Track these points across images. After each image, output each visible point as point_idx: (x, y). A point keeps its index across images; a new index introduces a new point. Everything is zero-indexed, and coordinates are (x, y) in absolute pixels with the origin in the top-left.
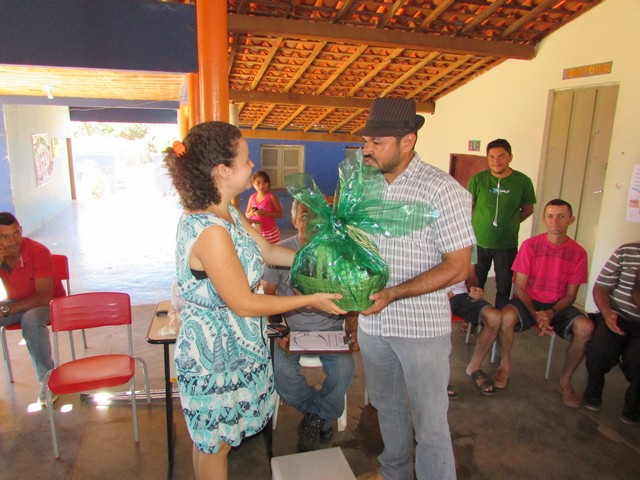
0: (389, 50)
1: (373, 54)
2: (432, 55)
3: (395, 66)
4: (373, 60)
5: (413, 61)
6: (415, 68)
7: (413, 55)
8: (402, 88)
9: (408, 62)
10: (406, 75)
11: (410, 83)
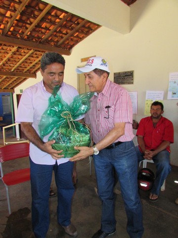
0: (11, 48)
1: (3, 49)
2: (31, 52)
3: (15, 56)
4: (4, 53)
5: (23, 54)
6: (24, 58)
7: (22, 51)
8: (21, 67)
9: (21, 55)
10: (21, 61)
11: (24, 65)
